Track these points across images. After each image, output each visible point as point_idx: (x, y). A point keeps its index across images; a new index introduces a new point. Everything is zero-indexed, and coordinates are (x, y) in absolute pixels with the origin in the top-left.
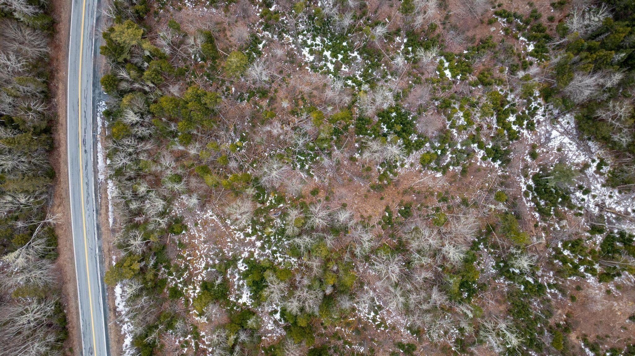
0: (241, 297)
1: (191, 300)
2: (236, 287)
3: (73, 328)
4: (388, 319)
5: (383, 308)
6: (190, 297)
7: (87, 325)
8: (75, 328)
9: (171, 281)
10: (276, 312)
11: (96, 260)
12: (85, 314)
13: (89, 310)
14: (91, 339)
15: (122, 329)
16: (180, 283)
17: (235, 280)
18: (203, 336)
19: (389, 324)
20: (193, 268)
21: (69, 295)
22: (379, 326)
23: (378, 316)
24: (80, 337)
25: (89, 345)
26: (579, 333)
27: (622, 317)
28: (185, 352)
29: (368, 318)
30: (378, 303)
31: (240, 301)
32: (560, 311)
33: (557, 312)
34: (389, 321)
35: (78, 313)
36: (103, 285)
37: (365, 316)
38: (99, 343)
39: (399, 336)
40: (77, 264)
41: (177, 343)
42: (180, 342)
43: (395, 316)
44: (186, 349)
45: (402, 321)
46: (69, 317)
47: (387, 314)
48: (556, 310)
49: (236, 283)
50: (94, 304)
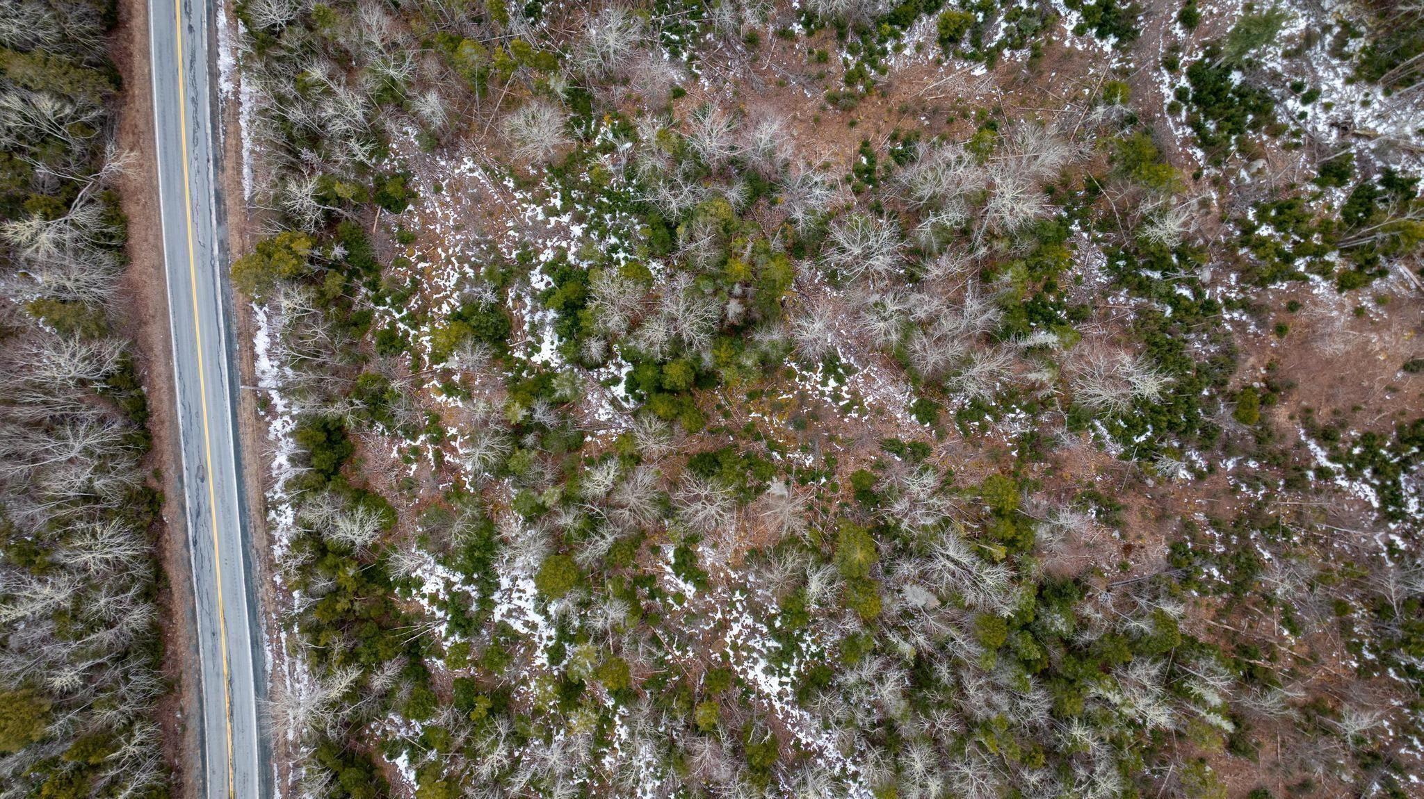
0: (538, 350)
1: (427, 358)
2: (526, 327)
3: (162, 423)
4: (866, 395)
5: (856, 371)
6: (424, 351)
7: (193, 415)
8: (167, 424)
9: (382, 317)
10: (616, 381)
11: (214, 271)
12: (187, 391)
13: (197, 381)
14: (200, 448)
15: (271, 429)
16: (402, 320)
17: (524, 312)
18: (454, 438)
19: (870, 405)
20: (431, 286)
21: (151, 349)
22: (846, 410)
23: (845, 388)
24: (177, 444)
25: (197, 460)
26: (1294, 408)
27: (1388, 364)
28: (412, 473)
29: (822, 394)
30: (844, 361)
31: (537, 359)
32: (1252, 360)
33: (1246, 361)
34: (870, 399)
35: (172, 389)
36: (228, 327)
37: (814, 388)
38: (220, 456)
39: (892, 427)
40: (171, 279)
41: (395, 454)
42: (400, 451)
43: (884, 386)
44: (414, 467)
45: (899, 397)
46: (153, 403)
47: (866, 383)
48: (1243, 357)
49: (527, 318)
50: (208, 368)
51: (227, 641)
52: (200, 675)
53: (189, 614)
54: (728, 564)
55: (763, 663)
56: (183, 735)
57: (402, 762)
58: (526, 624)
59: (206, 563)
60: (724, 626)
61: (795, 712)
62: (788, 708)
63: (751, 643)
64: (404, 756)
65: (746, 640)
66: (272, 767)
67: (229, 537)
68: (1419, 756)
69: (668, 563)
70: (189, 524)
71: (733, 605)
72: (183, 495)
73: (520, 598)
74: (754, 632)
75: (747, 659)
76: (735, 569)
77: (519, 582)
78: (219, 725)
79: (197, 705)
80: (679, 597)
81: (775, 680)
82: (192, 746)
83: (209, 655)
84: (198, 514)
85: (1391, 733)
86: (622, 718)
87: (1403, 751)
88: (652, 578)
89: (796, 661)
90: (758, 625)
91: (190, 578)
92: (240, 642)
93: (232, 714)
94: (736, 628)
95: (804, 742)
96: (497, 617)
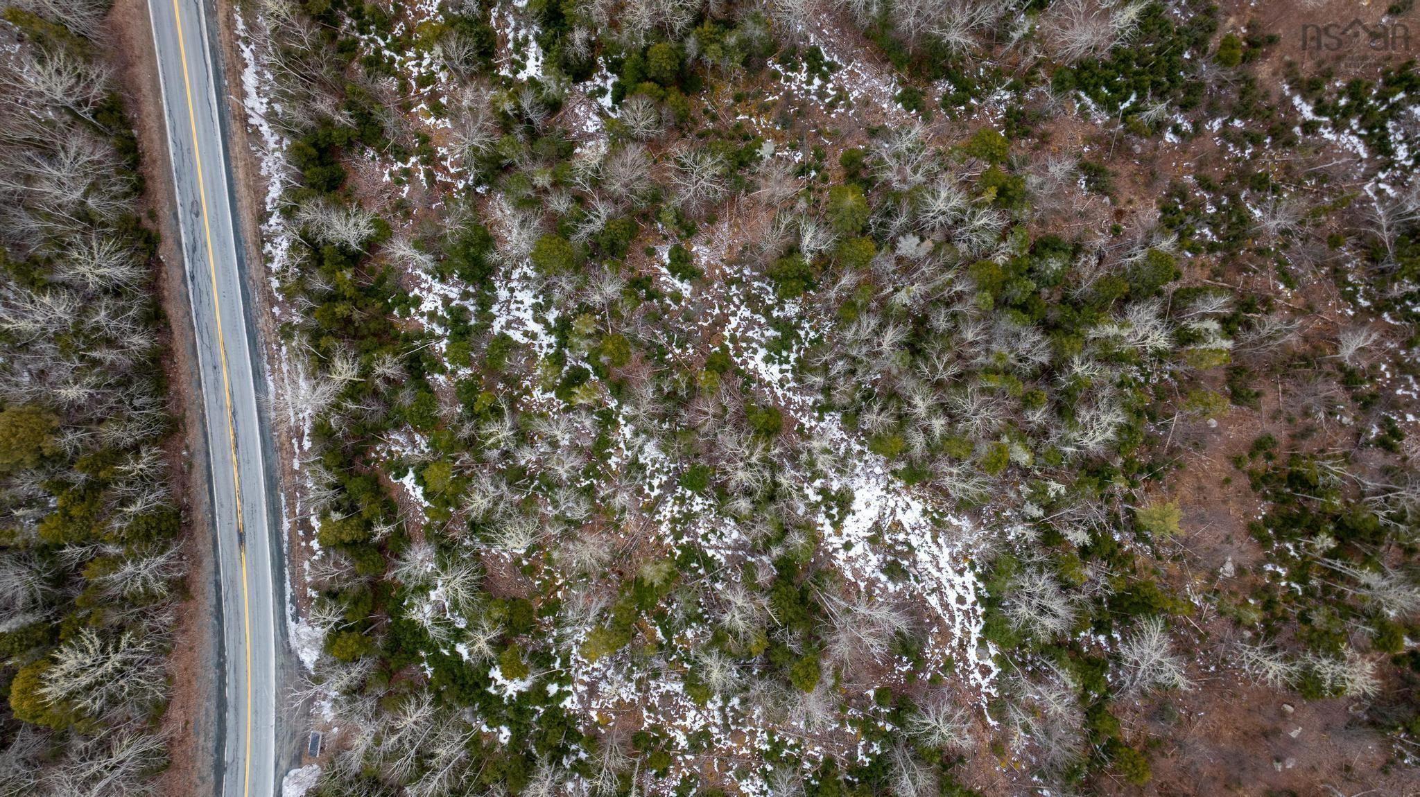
0: (524, 67)
1: (414, 83)
2: (510, 45)
3: (154, 162)
4: (851, 90)
5: (840, 68)
6: (410, 76)
7: (185, 151)
8: (159, 163)
9: (367, 45)
10: (602, 92)
11: (198, 9)
12: (178, 127)
13: (187, 117)
14: (194, 185)
15: (264, 165)
16: (388, 47)
17: (507, 31)
18: (444, 158)
19: (856, 99)
20: (415, 13)
21: (139, 90)
22: (832, 106)
23: (830, 86)
24: (171, 181)
25: (190, 195)
26: (1277, 64)
27: (1372, 10)
28: (404, 195)
29: (808, 92)
30: (827, 59)
31: (523, 76)
32: (1232, 20)
33: (1226, 21)
34: (856, 93)
35: (162, 127)
36: (215, 64)
37: (799, 88)
38: (213, 190)
39: (879, 117)
40: (155, 18)
41: (387, 178)
42: (391, 174)
43: (869, 80)
44: (406, 189)
45: (884, 89)
46: (144, 145)
47: (850, 79)
48: (1223, 18)
49: (511, 36)
50: (198, 105)
51: (229, 373)
52: (203, 410)
53: (190, 350)
54: (722, 260)
55: (762, 352)
56: (190, 473)
57: (409, 481)
58: (526, 334)
59: (205, 298)
60: (722, 321)
61: (797, 398)
62: (790, 394)
63: (750, 334)
64: (411, 475)
65: (745, 332)
66: (279, 497)
67: (226, 270)
68: (1415, 396)
69: (663, 265)
70: (186, 260)
71: (730, 300)
72: (178, 231)
73: (518, 309)
74: (751, 324)
75: (746, 349)
76: (730, 264)
77: (516, 293)
78: (224, 458)
79: (202, 440)
80: (677, 297)
81: (775, 368)
82: (199, 482)
83: (211, 390)
84: (194, 250)
85: (1388, 376)
86: (625, 418)
87: (1399, 392)
88: (649, 279)
89: (795, 348)
90: (757, 316)
91: (189, 313)
92: (242, 374)
93: (237, 446)
94: (734, 322)
95: (807, 426)
96: (497, 327)
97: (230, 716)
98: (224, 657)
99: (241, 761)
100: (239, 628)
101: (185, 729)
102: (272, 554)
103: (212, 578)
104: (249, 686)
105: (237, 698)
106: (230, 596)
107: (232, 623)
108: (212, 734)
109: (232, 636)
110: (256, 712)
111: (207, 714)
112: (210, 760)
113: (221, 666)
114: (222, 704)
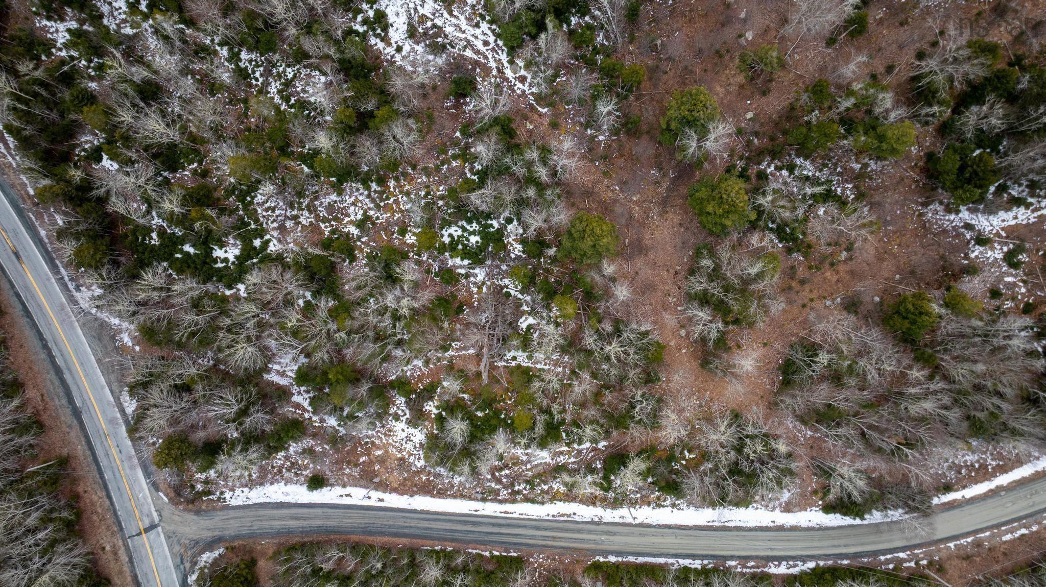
97: (67, 376)
98: (45, 339)
99: (88, 401)
100: (44, 315)
101: (43, 400)
102: (43, 256)
103: (11, 293)
104: (69, 349)
105: (65, 361)
106: (29, 297)
107: (39, 314)
108: (62, 394)
109: (43, 323)
110: (82, 364)
111: (52, 383)
112: (68, 411)
113: (45, 346)
114: (58, 371)
